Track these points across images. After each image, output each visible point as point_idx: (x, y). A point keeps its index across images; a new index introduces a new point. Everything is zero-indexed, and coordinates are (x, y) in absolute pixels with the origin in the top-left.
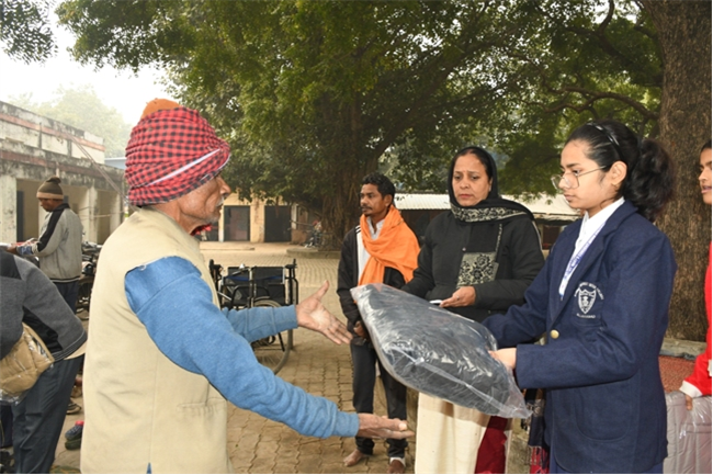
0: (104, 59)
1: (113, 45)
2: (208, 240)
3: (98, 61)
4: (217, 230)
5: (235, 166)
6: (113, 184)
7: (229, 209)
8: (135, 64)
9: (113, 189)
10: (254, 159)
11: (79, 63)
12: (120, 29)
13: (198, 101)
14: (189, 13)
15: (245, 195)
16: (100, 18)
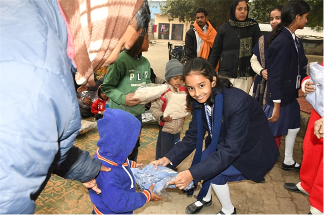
2: (165, 39)
4: (169, 35)
5: (179, 6)
7: (174, 26)
10: (187, 3)
15: (182, 19)
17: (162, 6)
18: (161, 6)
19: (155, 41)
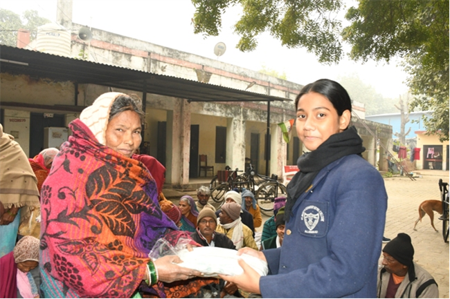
0: (368, 56)
1: (373, 47)
2: (434, 169)
3: (364, 57)
4: (441, 162)
6: (370, 131)
8: (387, 57)
9: (370, 134)
11: (353, 61)
12: (377, 37)
13: (428, 74)
14: (421, 17)
16: (365, 32)
17: (428, 120)
18: (425, 120)
19: (417, 173)
